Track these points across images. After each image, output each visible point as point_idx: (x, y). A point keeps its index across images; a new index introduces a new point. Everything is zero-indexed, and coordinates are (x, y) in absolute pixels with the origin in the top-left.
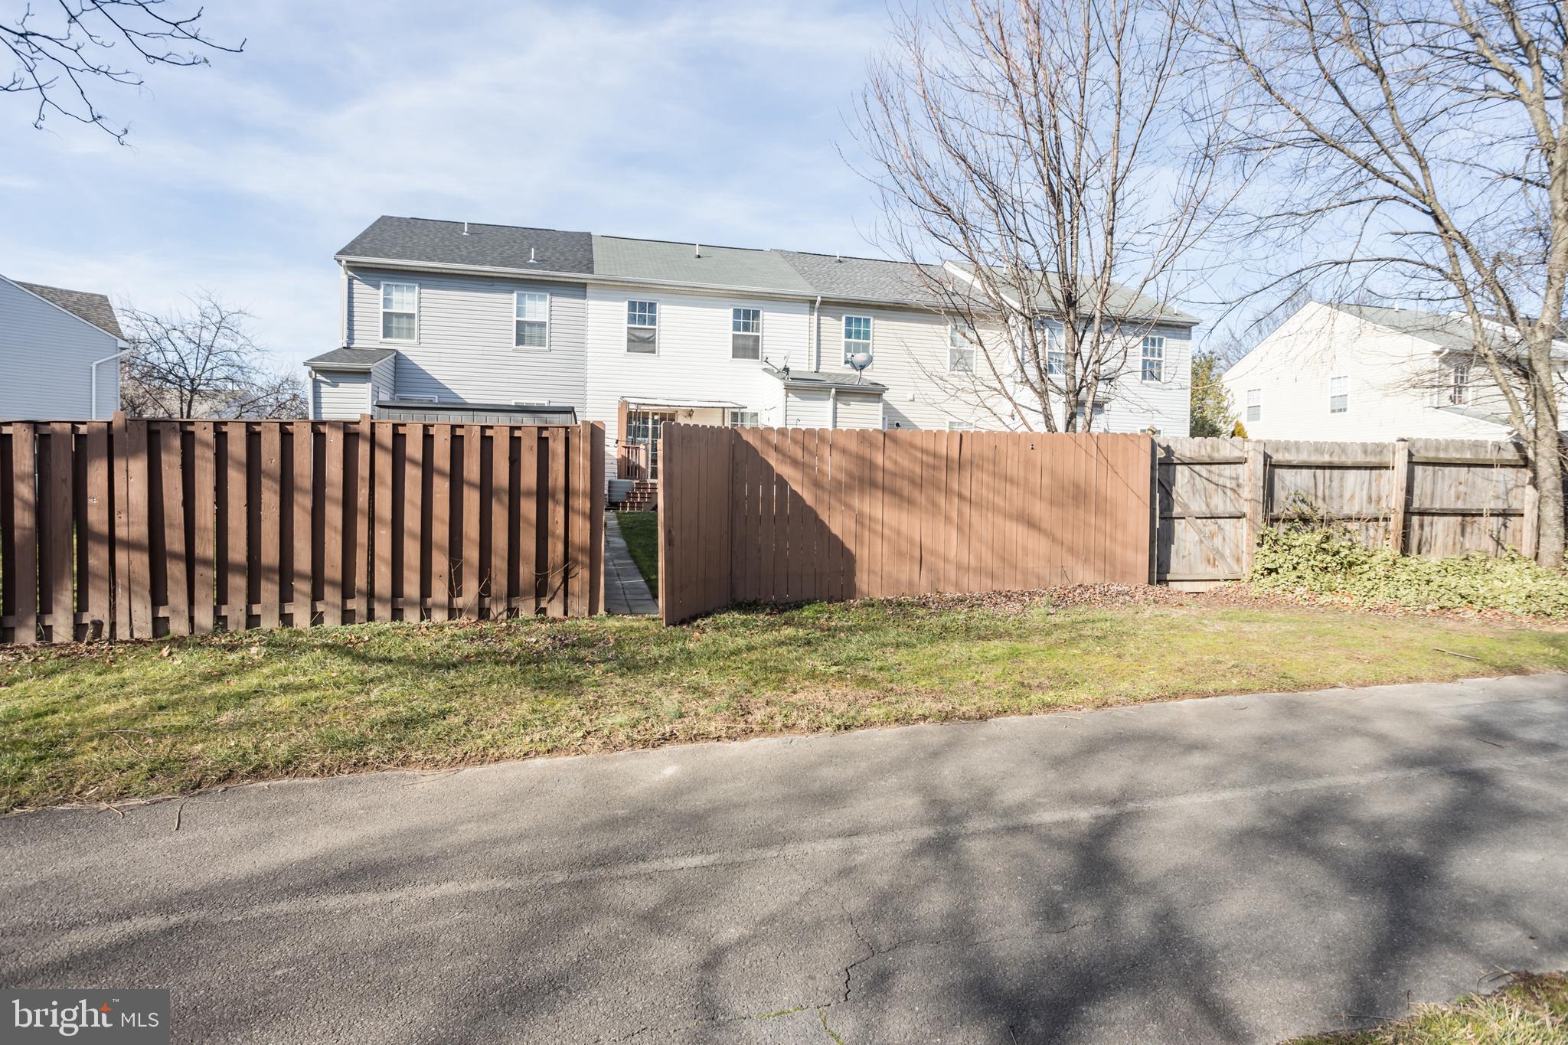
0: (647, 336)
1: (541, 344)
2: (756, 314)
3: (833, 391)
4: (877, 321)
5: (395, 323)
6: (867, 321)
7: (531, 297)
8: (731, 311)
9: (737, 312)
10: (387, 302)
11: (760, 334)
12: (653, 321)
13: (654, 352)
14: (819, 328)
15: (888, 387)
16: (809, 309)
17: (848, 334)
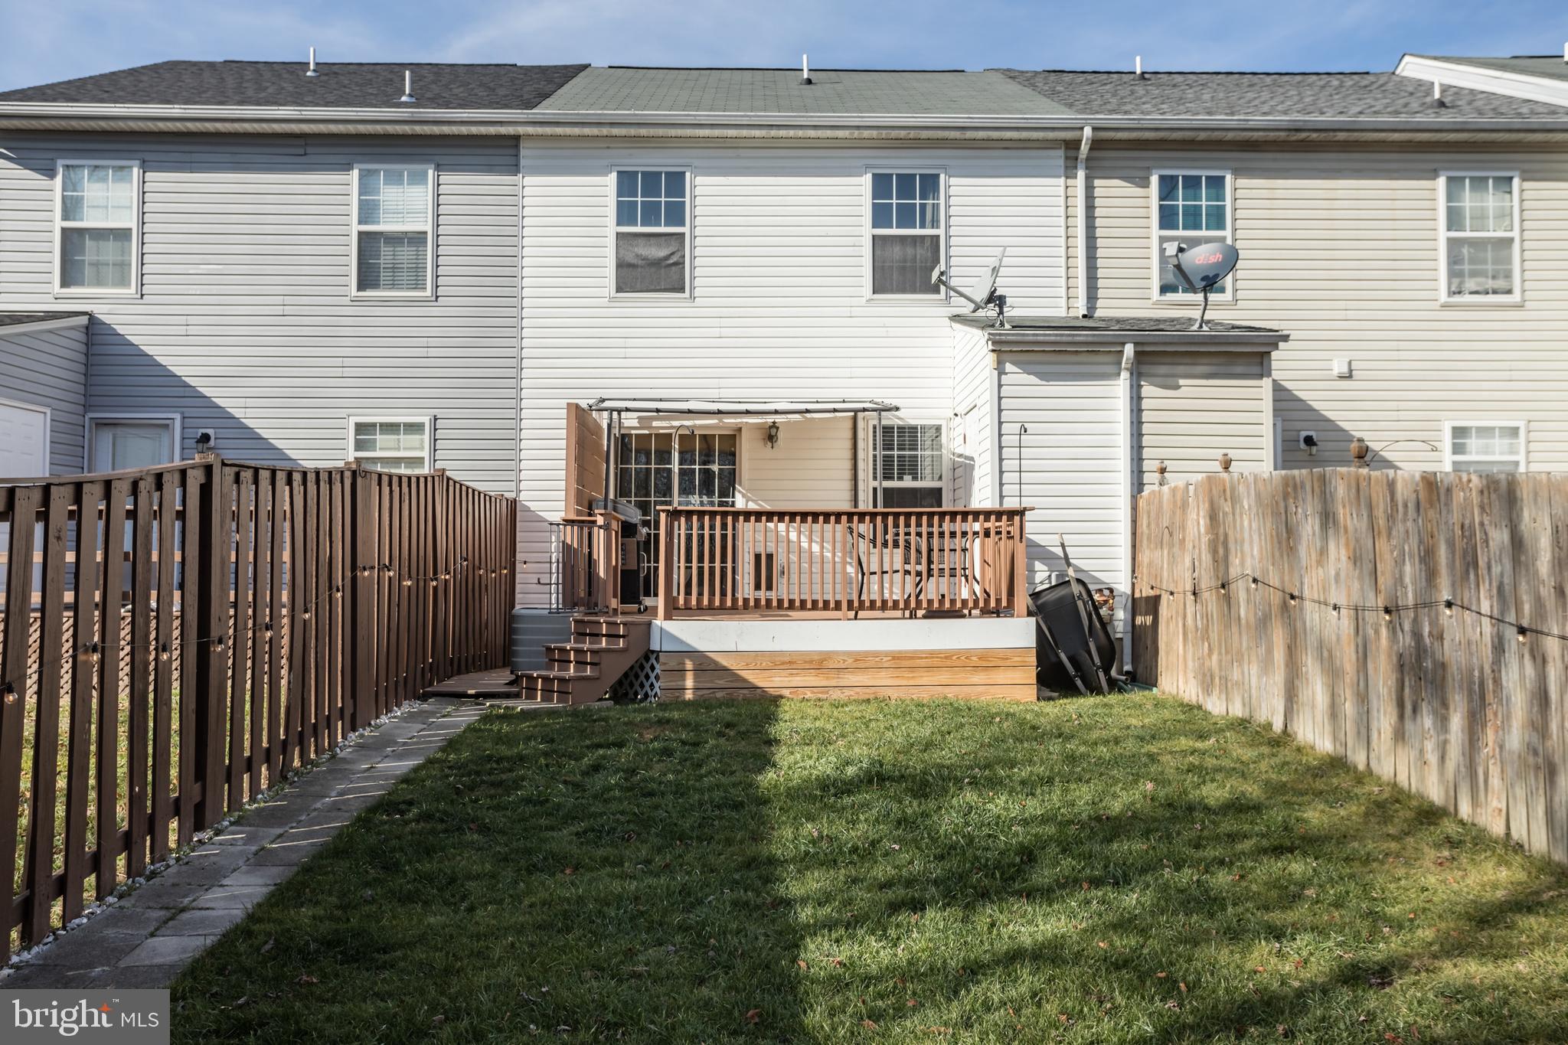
0: (662, 253)
1: (419, 285)
2: (930, 184)
3: (1129, 350)
4: (1242, 182)
5: (90, 251)
6: (1217, 183)
7: (395, 179)
8: (867, 180)
9: (881, 185)
10: (70, 207)
11: (940, 232)
12: (676, 214)
13: (682, 289)
14: (1090, 207)
15: (1286, 338)
16: (1061, 162)
17: (1167, 219)
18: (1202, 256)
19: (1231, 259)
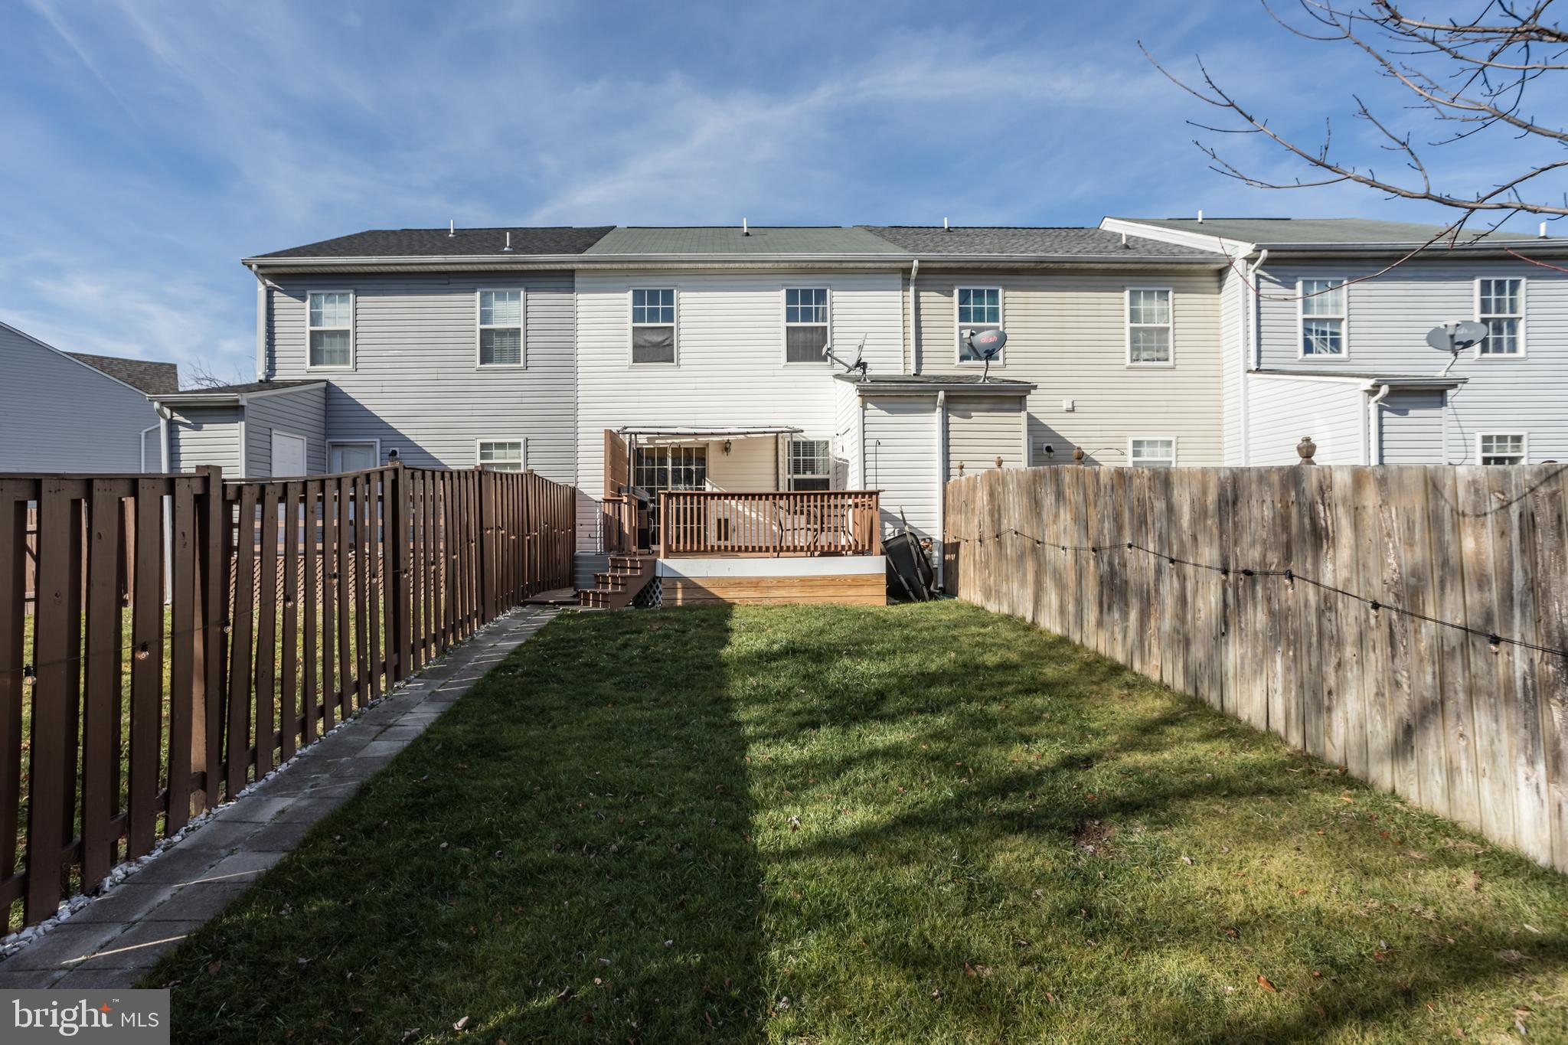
0: (659, 339)
1: (516, 360)
2: (821, 295)
3: (941, 395)
4: (1009, 294)
5: (327, 344)
6: (993, 294)
7: (501, 297)
8: (783, 293)
9: (791, 296)
10: (315, 319)
11: (827, 324)
12: (668, 315)
13: (672, 361)
14: (918, 309)
15: (1035, 387)
16: (900, 282)
17: (964, 315)
18: (985, 338)
19: (1002, 339)
